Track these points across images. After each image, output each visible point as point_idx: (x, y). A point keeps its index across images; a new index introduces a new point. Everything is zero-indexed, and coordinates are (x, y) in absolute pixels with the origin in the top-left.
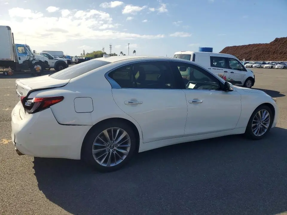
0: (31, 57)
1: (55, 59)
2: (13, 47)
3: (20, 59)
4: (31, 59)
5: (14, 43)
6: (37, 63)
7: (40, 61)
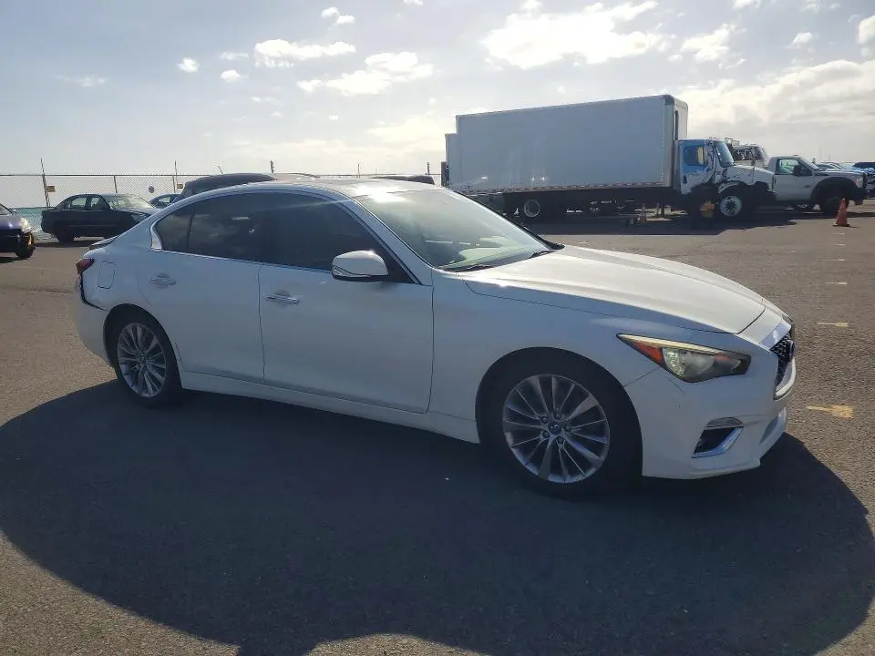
0: (719, 173)
1: (816, 175)
2: (673, 149)
3: (685, 182)
4: (718, 178)
5: (676, 139)
6: (729, 192)
7: (742, 184)
